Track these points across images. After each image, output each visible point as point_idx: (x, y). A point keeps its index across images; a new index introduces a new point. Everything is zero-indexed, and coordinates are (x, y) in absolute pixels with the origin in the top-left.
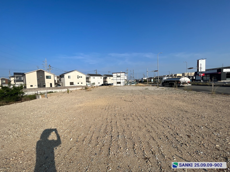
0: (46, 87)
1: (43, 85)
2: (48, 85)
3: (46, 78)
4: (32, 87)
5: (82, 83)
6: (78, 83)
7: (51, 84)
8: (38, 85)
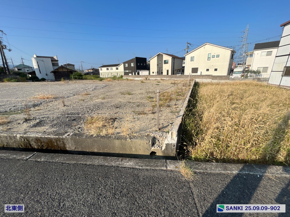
0: (163, 74)
1: (160, 72)
2: (165, 73)
3: (164, 64)
4: (153, 74)
5: (216, 70)
6: (208, 70)
7: (168, 71)
8: (158, 72)
